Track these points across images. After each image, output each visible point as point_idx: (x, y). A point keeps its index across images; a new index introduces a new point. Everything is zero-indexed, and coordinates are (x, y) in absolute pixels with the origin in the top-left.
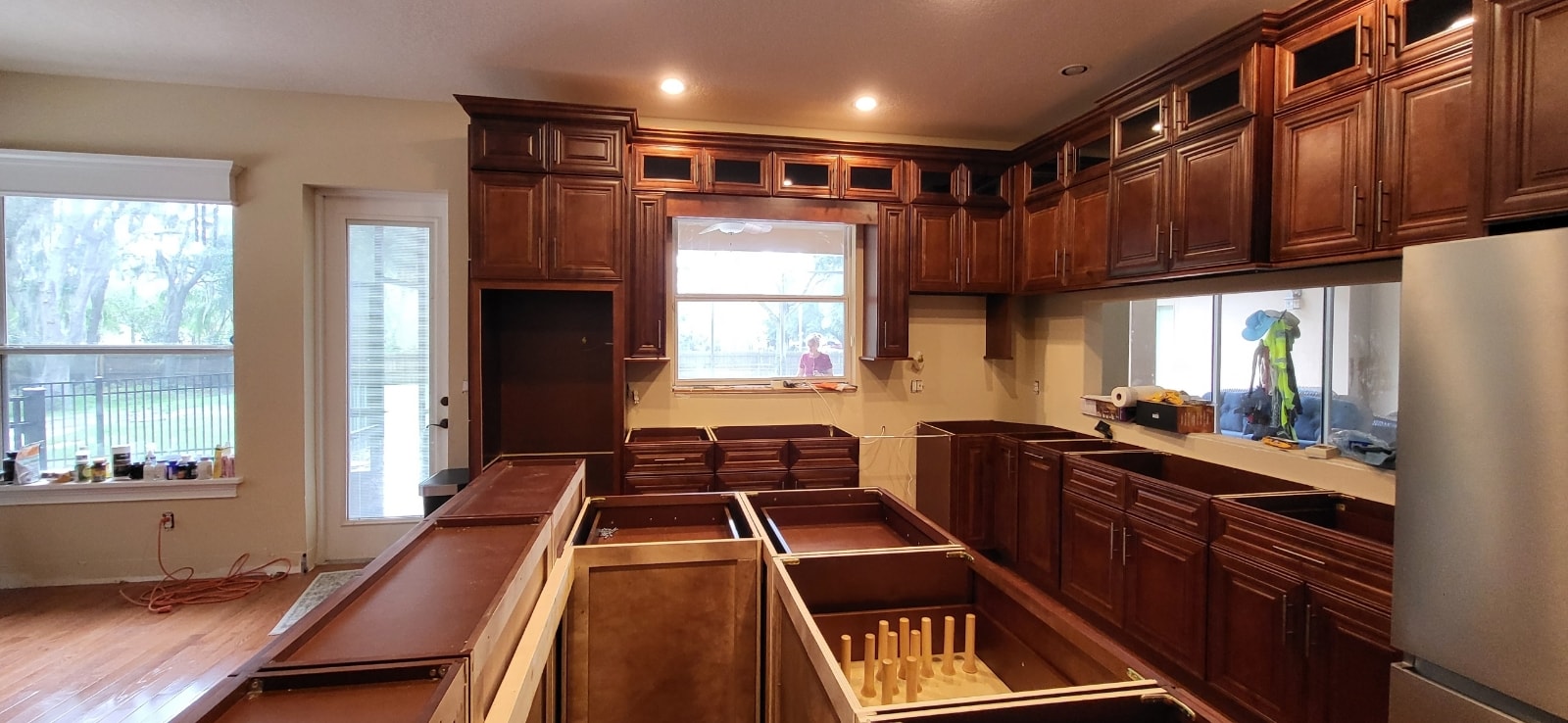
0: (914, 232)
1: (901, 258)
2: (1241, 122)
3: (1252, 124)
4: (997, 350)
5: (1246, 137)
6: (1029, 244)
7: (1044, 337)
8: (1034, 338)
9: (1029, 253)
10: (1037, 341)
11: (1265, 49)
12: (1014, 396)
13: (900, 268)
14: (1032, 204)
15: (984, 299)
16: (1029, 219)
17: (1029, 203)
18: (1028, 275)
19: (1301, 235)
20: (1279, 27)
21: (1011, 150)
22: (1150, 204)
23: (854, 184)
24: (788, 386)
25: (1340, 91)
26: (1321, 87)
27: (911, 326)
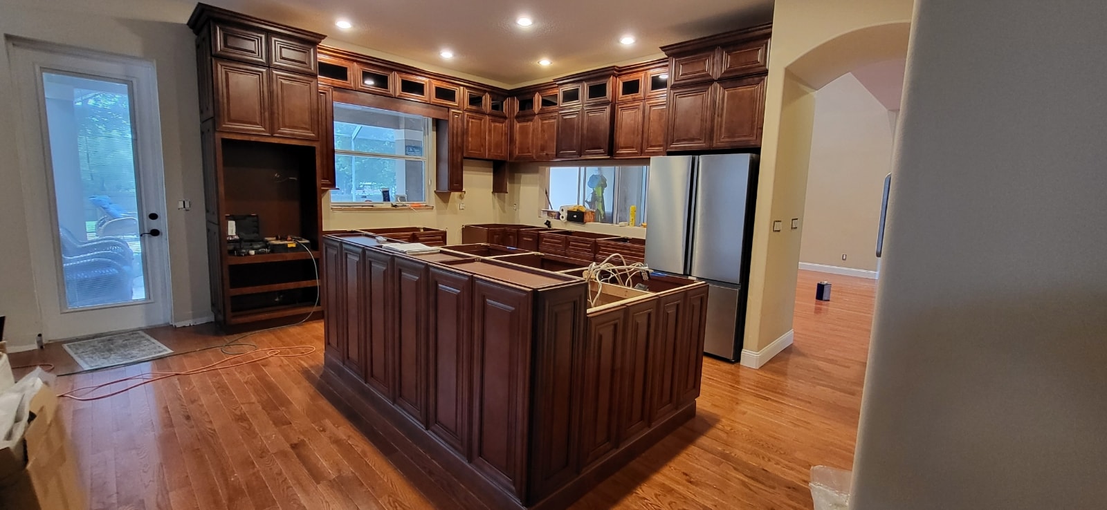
0: (465, 127)
1: (459, 140)
2: (606, 103)
3: (610, 105)
4: (499, 188)
5: (608, 109)
6: (517, 137)
7: (519, 183)
8: (514, 183)
9: (517, 142)
10: (516, 185)
11: (614, 78)
12: (504, 211)
13: (459, 145)
14: (520, 118)
15: (491, 164)
16: (517, 126)
17: (517, 117)
18: (517, 152)
19: (622, 148)
20: (619, 71)
21: (509, 89)
22: (574, 129)
23: (437, 96)
24: (393, 206)
25: (634, 100)
26: (630, 97)
27: (465, 176)
